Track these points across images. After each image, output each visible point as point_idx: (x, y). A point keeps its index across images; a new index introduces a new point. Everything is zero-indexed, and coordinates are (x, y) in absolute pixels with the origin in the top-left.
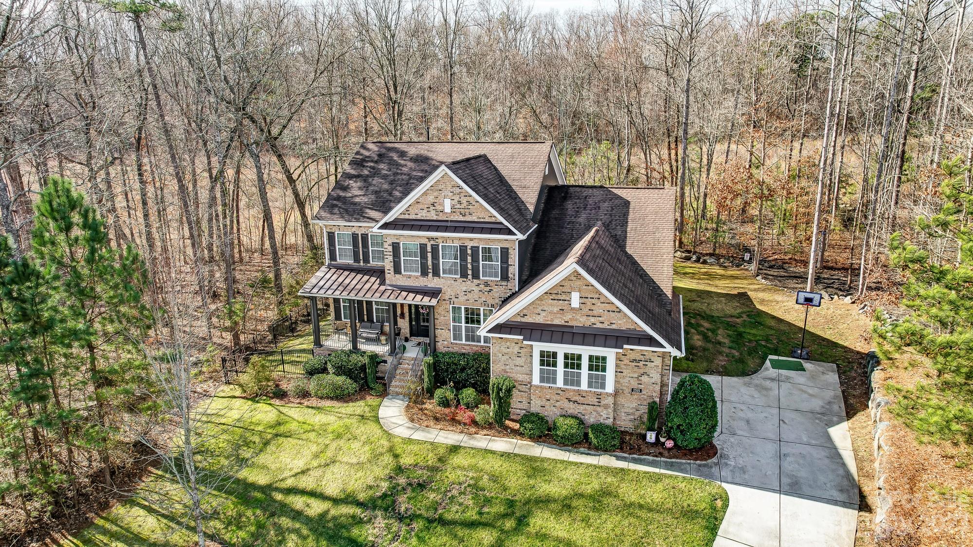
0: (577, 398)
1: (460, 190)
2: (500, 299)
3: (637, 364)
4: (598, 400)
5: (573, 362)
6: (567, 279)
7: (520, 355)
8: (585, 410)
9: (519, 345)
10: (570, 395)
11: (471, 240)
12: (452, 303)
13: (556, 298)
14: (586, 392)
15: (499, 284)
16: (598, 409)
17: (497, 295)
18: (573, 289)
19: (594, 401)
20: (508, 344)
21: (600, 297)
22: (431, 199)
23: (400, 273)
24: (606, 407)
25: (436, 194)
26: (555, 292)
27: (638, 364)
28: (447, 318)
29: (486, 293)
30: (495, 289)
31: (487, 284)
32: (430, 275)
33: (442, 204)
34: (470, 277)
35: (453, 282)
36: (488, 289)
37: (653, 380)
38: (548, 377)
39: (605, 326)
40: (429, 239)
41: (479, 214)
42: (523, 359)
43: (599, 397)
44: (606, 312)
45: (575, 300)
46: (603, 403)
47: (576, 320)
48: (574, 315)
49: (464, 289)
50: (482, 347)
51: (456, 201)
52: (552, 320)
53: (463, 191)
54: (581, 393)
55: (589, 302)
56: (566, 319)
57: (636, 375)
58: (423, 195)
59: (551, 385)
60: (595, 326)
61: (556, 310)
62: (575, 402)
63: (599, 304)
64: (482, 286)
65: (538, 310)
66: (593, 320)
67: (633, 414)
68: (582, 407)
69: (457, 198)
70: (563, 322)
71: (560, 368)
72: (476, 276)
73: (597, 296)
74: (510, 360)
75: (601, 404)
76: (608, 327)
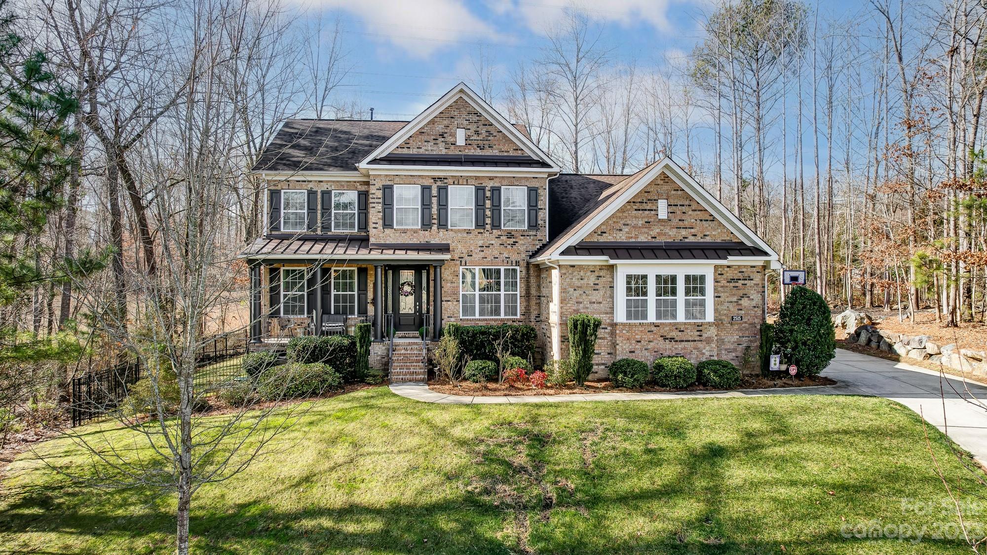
0: (674, 334)
1: (478, 118)
2: (527, 254)
3: (734, 284)
4: (698, 333)
5: (667, 285)
6: (653, 183)
7: (597, 287)
8: (685, 348)
9: (596, 274)
10: (664, 331)
11: (491, 179)
12: (463, 263)
13: (641, 208)
14: (685, 324)
15: (526, 234)
16: (700, 345)
17: (523, 248)
18: (660, 196)
19: (693, 334)
20: (582, 273)
21: (692, 203)
22: (439, 128)
23: (391, 226)
24: (709, 341)
25: (446, 122)
26: (639, 200)
27: (737, 284)
28: (455, 285)
29: (509, 247)
30: (521, 241)
31: (510, 235)
32: (435, 227)
33: (454, 135)
34: (488, 227)
35: (465, 235)
36: (511, 241)
37: (754, 303)
38: (636, 310)
39: (698, 239)
40: (435, 179)
41: (501, 147)
42: (601, 292)
43: (700, 328)
44: (698, 222)
45: (663, 211)
46: (705, 336)
47: (665, 234)
48: (662, 228)
49: (480, 243)
50: (502, 320)
51: (472, 130)
52: (636, 237)
53: (482, 118)
54: (679, 326)
55: (678, 210)
56: (653, 233)
57: (735, 299)
58: (428, 123)
59: (641, 321)
60: (686, 240)
61: (640, 223)
62: (672, 339)
63: (690, 212)
64: (504, 238)
65: (620, 225)
66: (684, 232)
67: (735, 350)
68: (680, 346)
69: (473, 127)
70: (650, 238)
71: (652, 298)
72: (496, 225)
73: (687, 203)
74: (584, 297)
75: (703, 338)
76: (702, 240)
